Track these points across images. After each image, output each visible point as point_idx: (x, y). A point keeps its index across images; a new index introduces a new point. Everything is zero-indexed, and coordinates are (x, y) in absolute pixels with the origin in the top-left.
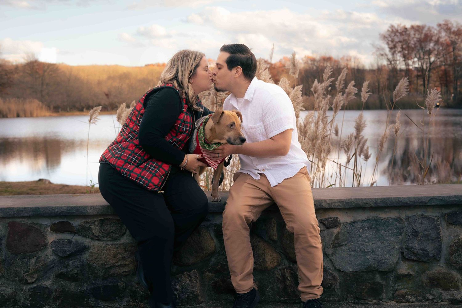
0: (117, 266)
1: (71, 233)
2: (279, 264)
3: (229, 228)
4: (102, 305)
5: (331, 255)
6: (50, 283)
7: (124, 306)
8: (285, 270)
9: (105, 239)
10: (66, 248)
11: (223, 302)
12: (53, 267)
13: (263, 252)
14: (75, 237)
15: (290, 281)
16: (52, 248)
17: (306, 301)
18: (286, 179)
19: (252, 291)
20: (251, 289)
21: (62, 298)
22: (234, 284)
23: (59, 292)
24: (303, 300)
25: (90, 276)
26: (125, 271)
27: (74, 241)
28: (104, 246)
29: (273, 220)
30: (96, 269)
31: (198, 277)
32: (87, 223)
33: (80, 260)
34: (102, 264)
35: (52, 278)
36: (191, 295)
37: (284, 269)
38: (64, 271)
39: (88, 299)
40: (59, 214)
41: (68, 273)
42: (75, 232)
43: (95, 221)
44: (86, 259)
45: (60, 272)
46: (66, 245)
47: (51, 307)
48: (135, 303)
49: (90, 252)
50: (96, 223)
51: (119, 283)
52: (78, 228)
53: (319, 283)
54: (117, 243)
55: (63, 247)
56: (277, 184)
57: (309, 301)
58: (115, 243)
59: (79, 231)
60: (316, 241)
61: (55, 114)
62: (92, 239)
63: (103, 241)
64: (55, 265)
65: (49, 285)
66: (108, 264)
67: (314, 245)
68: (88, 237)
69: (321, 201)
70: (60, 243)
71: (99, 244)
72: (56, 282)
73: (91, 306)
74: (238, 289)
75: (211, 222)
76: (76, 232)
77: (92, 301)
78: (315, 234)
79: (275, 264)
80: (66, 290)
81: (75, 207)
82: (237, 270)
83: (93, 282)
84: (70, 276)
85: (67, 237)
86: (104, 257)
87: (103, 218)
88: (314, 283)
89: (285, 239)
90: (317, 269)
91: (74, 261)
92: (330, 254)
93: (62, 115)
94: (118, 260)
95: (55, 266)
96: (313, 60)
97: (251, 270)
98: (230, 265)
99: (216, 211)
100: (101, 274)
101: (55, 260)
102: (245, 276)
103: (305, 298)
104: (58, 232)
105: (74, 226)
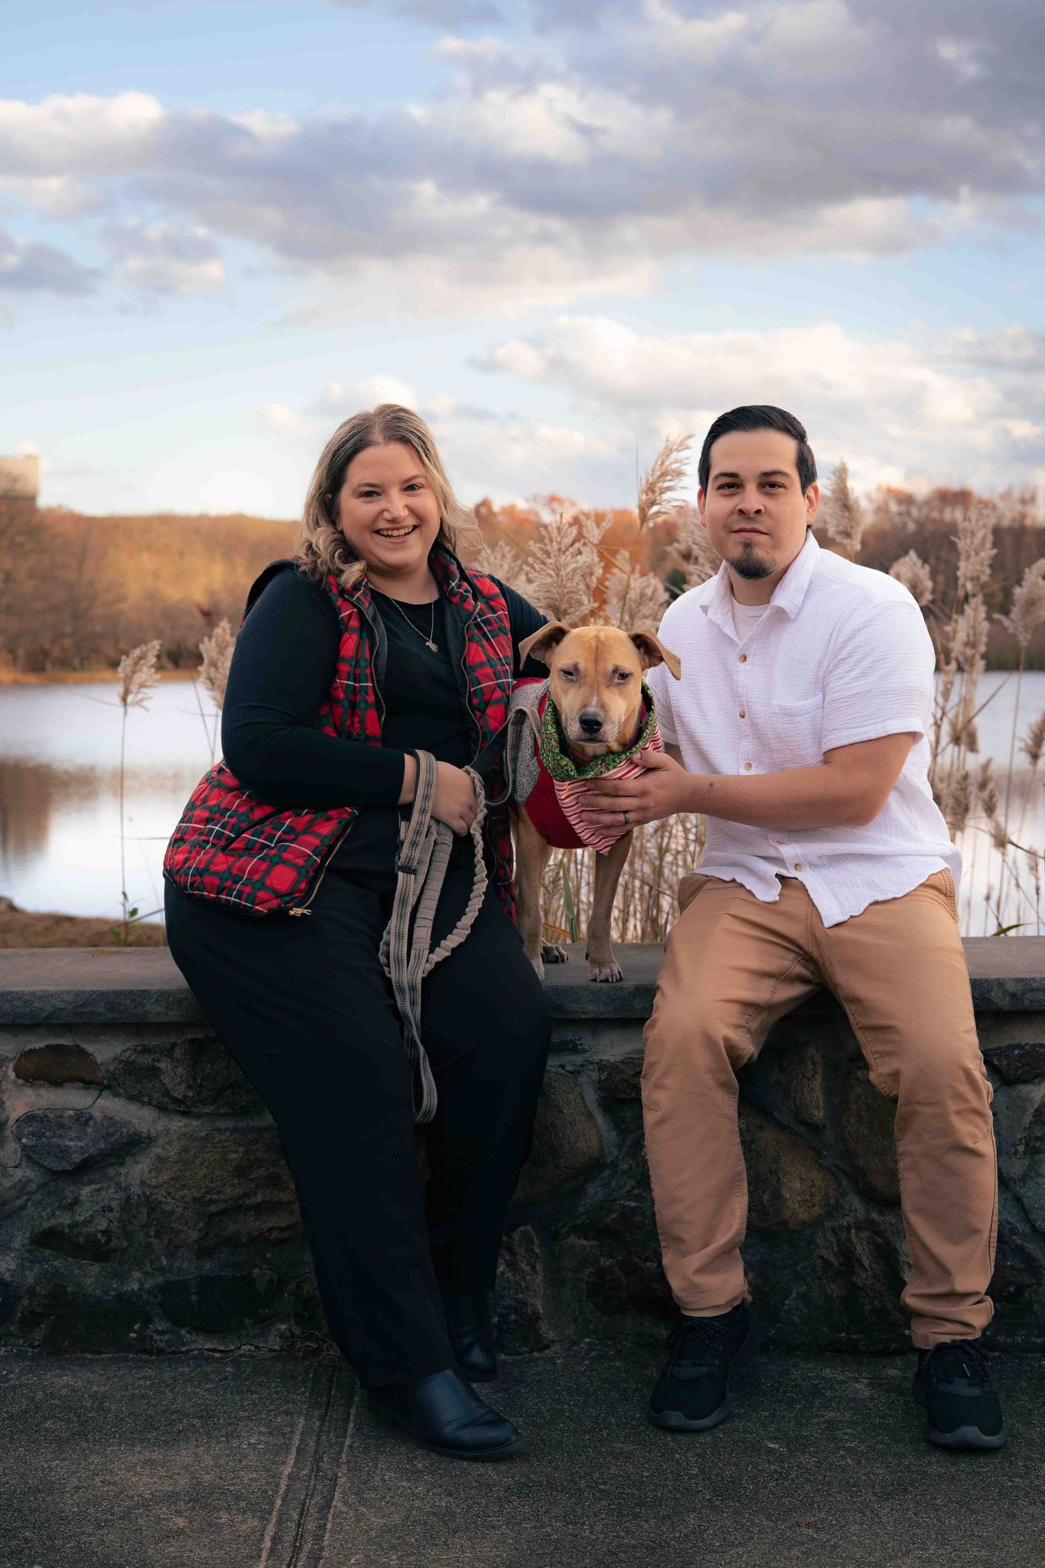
0: (249, 1208)
1: (87, 1088)
2: (832, 1210)
3: (667, 1082)
4: (193, 1347)
5: (1019, 1180)
6: (13, 1266)
7: (274, 1350)
8: (853, 1231)
9: (209, 1109)
10: (71, 1140)
11: (625, 1345)
12: (23, 1207)
13: (775, 1166)
14: (101, 1102)
15: (869, 1274)
16: (19, 1140)
17: (931, 1348)
18: (876, 903)
19: (736, 1308)
20: (735, 1305)
21: (53, 1317)
22: (675, 1283)
23: (44, 1296)
24: (919, 1344)
25: (153, 1240)
26: (277, 1225)
27: (97, 1115)
28: (203, 1134)
29: (811, 1051)
30: (174, 1218)
31: (537, 1251)
32: (146, 1050)
33: (118, 1185)
34: (195, 1200)
35: (17, 1247)
36: (513, 1317)
37: (848, 1229)
38: (60, 1221)
39: (145, 1326)
40: (48, 1017)
41: (76, 1230)
42: (103, 1085)
43: (175, 1044)
44: (138, 1182)
45: (46, 1225)
46: (70, 1128)
47: (12, 1350)
48: (312, 1342)
49: (151, 1155)
50: (178, 1053)
51: (256, 1271)
52: (112, 1068)
53: (980, 1282)
54: (252, 1124)
55: (60, 1136)
56: (846, 918)
57: (942, 1347)
58: (242, 1124)
59: (116, 1079)
60: (977, 1132)
61: (31, 678)
62: (161, 1108)
63: (198, 1116)
64: (28, 1200)
65: (8, 1270)
66: (216, 1201)
67: (970, 1144)
68: (149, 1103)
69: (985, 985)
70: (48, 1121)
71: (185, 1126)
72: (32, 1262)
73: (155, 1351)
74: (687, 1303)
75: (586, 1055)
76: (105, 1082)
77: (157, 1331)
78: (975, 1103)
79: (817, 1210)
80: (69, 1289)
81: (102, 996)
82: (691, 1234)
83: (165, 1262)
84: (82, 1240)
85: (73, 1099)
86: (204, 1176)
87: (200, 1036)
88: (961, 1285)
89: (852, 1120)
90: (976, 1231)
91: (98, 1186)
92: (1016, 1177)
93: (57, 681)
94: (253, 1185)
95: (29, 1205)
96: (906, 500)
97: (737, 1234)
98: (664, 1214)
99: (606, 1016)
100: (194, 1235)
101: (29, 1181)
102: (719, 1256)
103: (929, 1335)
104: (42, 1082)
105: (99, 1060)
